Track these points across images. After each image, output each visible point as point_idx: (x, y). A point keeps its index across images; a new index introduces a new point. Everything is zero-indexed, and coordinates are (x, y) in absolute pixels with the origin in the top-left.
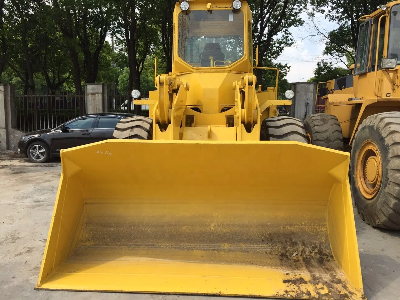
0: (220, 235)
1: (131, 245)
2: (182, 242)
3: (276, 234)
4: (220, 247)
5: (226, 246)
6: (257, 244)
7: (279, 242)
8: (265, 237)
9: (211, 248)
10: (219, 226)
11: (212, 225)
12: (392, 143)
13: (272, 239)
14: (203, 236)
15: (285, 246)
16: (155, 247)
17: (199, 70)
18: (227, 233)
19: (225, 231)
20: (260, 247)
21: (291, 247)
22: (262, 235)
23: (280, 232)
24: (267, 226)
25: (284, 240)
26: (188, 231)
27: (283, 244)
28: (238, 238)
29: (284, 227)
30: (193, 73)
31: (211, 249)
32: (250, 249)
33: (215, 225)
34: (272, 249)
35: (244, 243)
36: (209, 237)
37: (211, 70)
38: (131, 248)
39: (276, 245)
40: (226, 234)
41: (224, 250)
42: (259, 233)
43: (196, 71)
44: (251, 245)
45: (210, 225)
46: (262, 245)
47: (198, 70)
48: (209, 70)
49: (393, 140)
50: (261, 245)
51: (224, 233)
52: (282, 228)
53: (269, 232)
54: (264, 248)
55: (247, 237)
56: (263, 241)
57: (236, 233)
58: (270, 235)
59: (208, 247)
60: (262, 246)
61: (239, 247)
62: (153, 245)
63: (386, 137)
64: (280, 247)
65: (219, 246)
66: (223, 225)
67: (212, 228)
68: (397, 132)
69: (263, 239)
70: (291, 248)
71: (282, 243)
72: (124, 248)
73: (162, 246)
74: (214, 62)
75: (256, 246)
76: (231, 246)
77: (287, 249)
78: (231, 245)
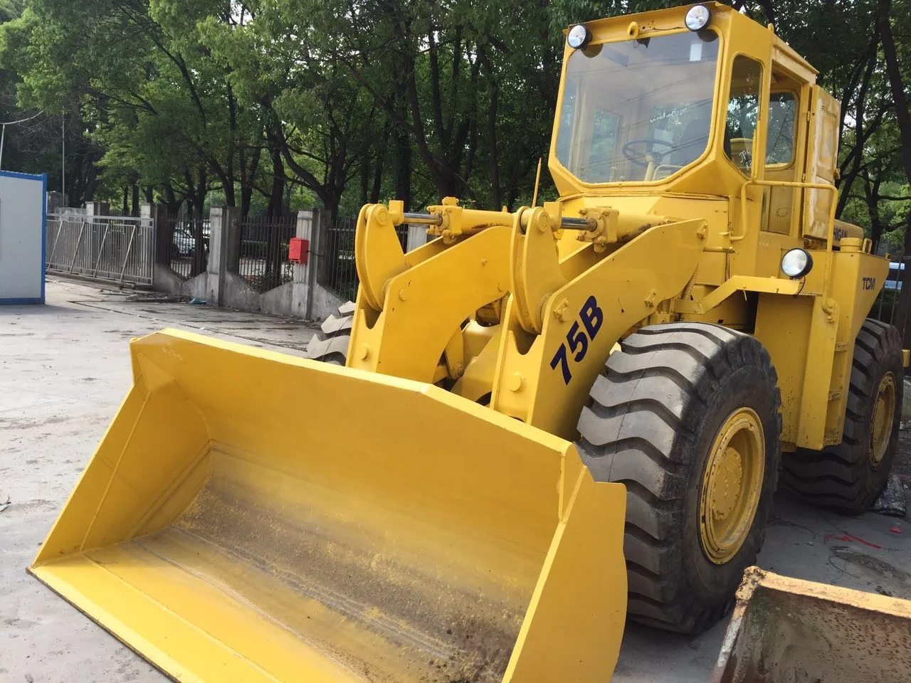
0: (379, 585)
1: (236, 550)
2: (310, 574)
3: (485, 625)
4: (361, 613)
5: (372, 614)
6: (432, 636)
7: (479, 648)
8: (459, 625)
9: (345, 607)
10: (388, 563)
11: (377, 556)
13: (470, 635)
14: (350, 577)
15: (487, 664)
16: (263, 569)
18: (393, 585)
19: (392, 579)
20: (433, 643)
21: (496, 672)
22: (455, 618)
23: (496, 624)
24: (476, 599)
25: (493, 649)
26: (333, 556)
27: (484, 657)
28: (407, 607)
29: (509, 616)
31: (343, 609)
32: (408, 641)
33: (382, 560)
34: (452, 658)
35: (409, 621)
36: (359, 581)
37: (622, 190)
38: (230, 556)
39: (468, 655)
40: (391, 588)
41: (362, 621)
42: (451, 610)
44: (419, 633)
45: (372, 555)
46: (440, 642)
50: (437, 640)
51: (389, 585)
52: (504, 617)
53: (473, 616)
54: (437, 648)
55: (423, 610)
56: (449, 632)
57: (409, 592)
58: (473, 624)
59: (342, 603)
60: (437, 644)
61: (393, 627)
62: (264, 563)
64: (473, 663)
65: (362, 609)
66: (395, 565)
67: (373, 564)
69: (452, 629)
70: (493, 676)
71: (484, 655)
72: (222, 552)
73: (274, 571)
75: (427, 637)
76: (381, 618)
77: (482, 674)
78: (384, 616)
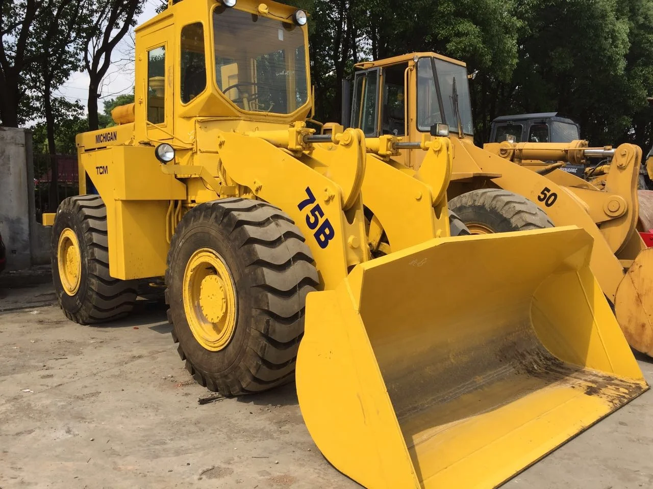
3: (504, 349)
5: (480, 379)
7: (512, 358)
8: (499, 355)
9: (471, 387)
10: (457, 355)
12: (524, 223)
13: (505, 356)
15: (519, 360)
17: (251, 116)
18: (468, 362)
22: (496, 354)
25: (514, 354)
27: (516, 359)
30: (240, 120)
32: (501, 375)
34: (514, 368)
37: (267, 118)
40: (468, 364)
41: (484, 385)
43: (247, 117)
44: (497, 370)
45: (449, 358)
47: (249, 116)
48: (264, 117)
49: (523, 220)
53: (498, 349)
56: (501, 361)
60: (505, 368)
61: (491, 376)
63: (512, 217)
64: (518, 364)
65: (474, 381)
66: (460, 353)
68: (523, 212)
73: (427, 405)
74: (249, 104)
75: (501, 369)
76: (483, 378)
77: (524, 363)
78: (483, 376)
